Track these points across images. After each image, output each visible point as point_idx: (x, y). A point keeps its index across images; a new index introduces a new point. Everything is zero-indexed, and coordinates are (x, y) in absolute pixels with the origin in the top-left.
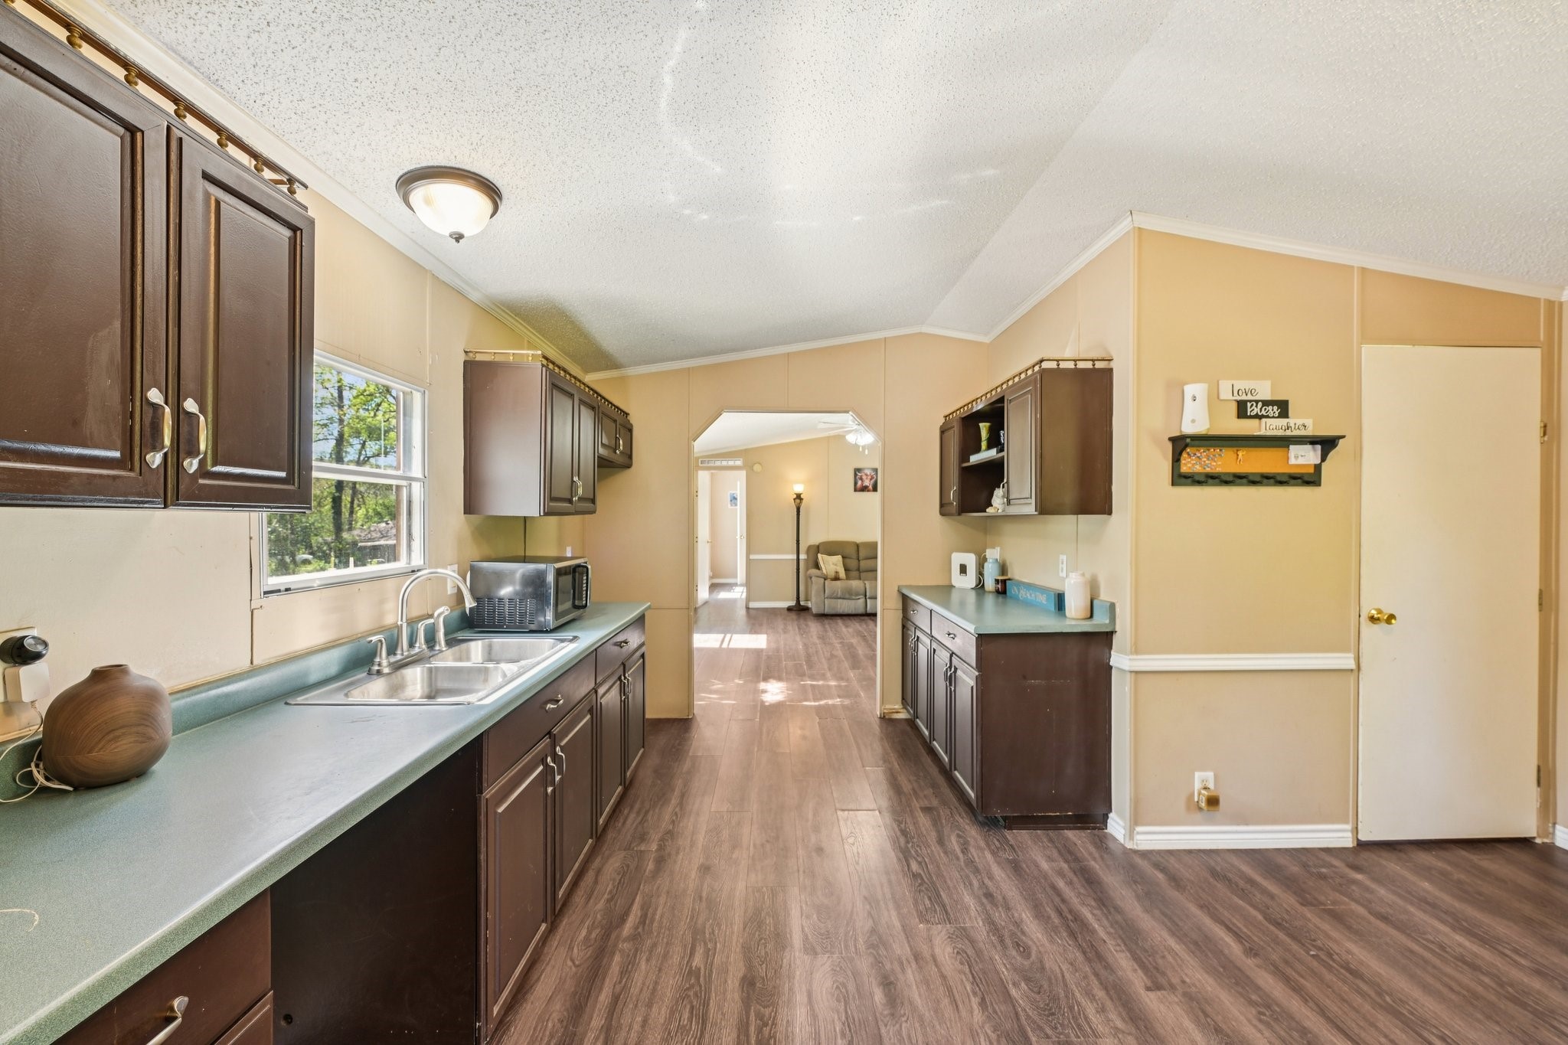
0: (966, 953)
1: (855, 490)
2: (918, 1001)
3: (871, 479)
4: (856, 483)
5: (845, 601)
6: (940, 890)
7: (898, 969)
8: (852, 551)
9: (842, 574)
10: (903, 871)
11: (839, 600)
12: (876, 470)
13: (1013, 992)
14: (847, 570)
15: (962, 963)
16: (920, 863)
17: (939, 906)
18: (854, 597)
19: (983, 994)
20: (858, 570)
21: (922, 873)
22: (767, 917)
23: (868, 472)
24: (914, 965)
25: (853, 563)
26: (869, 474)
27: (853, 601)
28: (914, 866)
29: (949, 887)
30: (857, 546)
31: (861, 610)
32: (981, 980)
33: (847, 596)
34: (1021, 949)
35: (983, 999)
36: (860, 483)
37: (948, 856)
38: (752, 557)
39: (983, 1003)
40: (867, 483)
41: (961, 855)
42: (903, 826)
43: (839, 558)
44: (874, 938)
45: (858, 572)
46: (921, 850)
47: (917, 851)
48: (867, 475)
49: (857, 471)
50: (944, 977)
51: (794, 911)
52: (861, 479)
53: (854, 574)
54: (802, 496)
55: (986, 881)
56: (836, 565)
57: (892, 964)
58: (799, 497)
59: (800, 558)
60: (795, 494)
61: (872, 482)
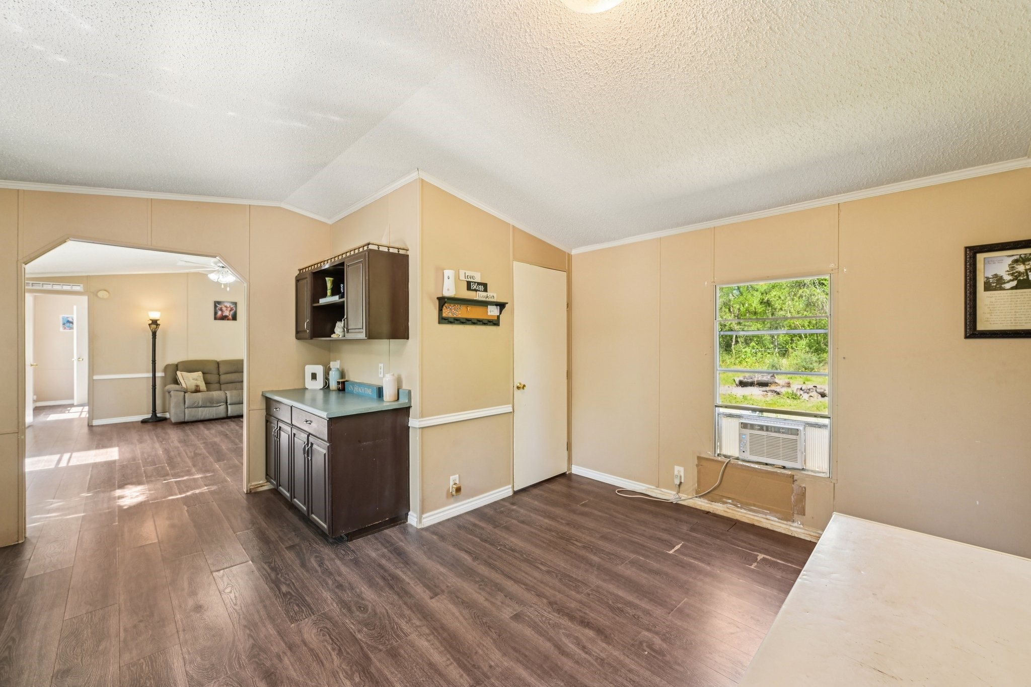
0: (326, 628)
1: (215, 319)
2: (293, 674)
3: (230, 311)
4: (216, 313)
5: (206, 409)
6: (305, 596)
7: (276, 661)
8: (213, 368)
9: (203, 386)
10: (275, 595)
11: (200, 409)
12: (235, 304)
13: (359, 636)
14: (207, 383)
15: (324, 635)
16: (288, 585)
17: (305, 607)
18: (215, 405)
19: (339, 647)
20: (219, 382)
21: (291, 591)
22: (147, 681)
23: (228, 305)
24: (289, 653)
25: (213, 378)
26: (228, 306)
27: (214, 408)
28: (284, 589)
29: (312, 593)
30: (218, 364)
31: (223, 415)
32: (337, 639)
33: (208, 404)
34: (362, 609)
35: (340, 650)
36: (219, 313)
37: (309, 573)
38: (95, 377)
39: (340, 653)
40: (227, 313)
41: (318, 569)
42: (273, 565)
43: (200, 373)
44: (255, 650)
45: (218, 384)
46: (288, 575)
47: (286, 578)
48: (226, 307)
49: (217, 303)
50: (311, 650)
51: (176, 664)
52: (221, 310)
53: (216, 386)
54: (158, 322)
55: (338, 578)
56: (196, 380)
57: (271, 660)
58: (155, 322)
59: (156, 376)
60: (151, 320)
61: (231, 313)
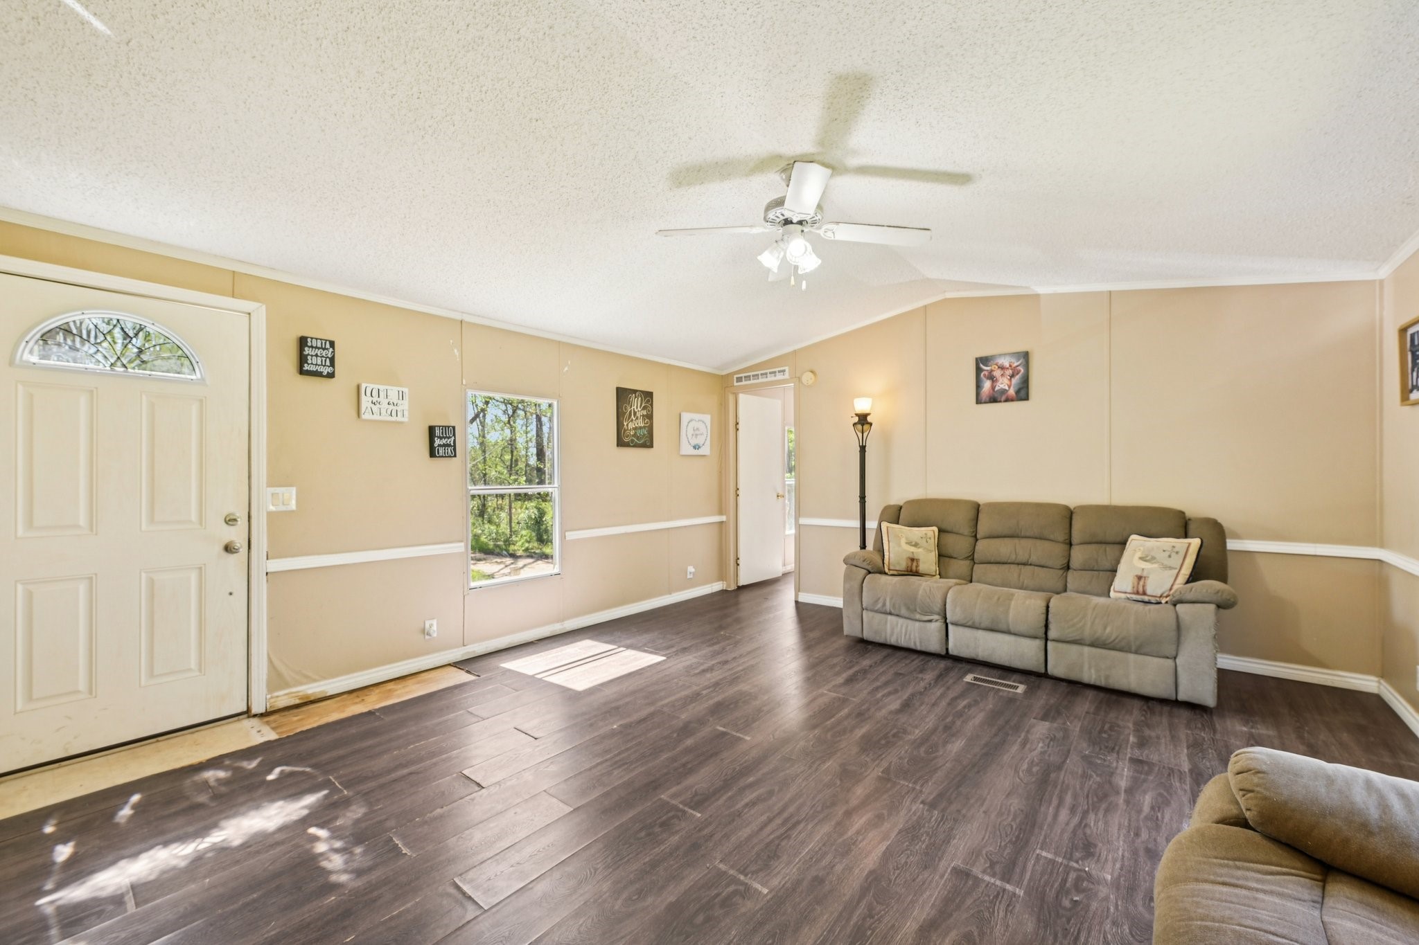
1: (979, 401)
3: (1012, 376)
4: (979, 386)
5: (901, 621)
8: (960, 521)
9: (928, 561)
11: (889, 617)
12: (1026, 356)
14: (943, 556)
18: (918, 616)
20: (971, 558)
23: (1005, 362)
25: (959, 544)
26: (1007, 365)
27: (917, 624)
30: (977, 508)
31: (934, 645)
33: (904, 612)
36: (987, 385)
38: (803, 521)
40: (1003, 384)
43: (935, 529)
45: (968, 562)
48: (1002, 368)
49: (981, 362)
52: (991, 377)
53: (961, 566)
54: (869, 419)
56: (916, 545)
58: (863, 419)
59: (866, 527)
60: (857, 415)
61: (1015, 380)
